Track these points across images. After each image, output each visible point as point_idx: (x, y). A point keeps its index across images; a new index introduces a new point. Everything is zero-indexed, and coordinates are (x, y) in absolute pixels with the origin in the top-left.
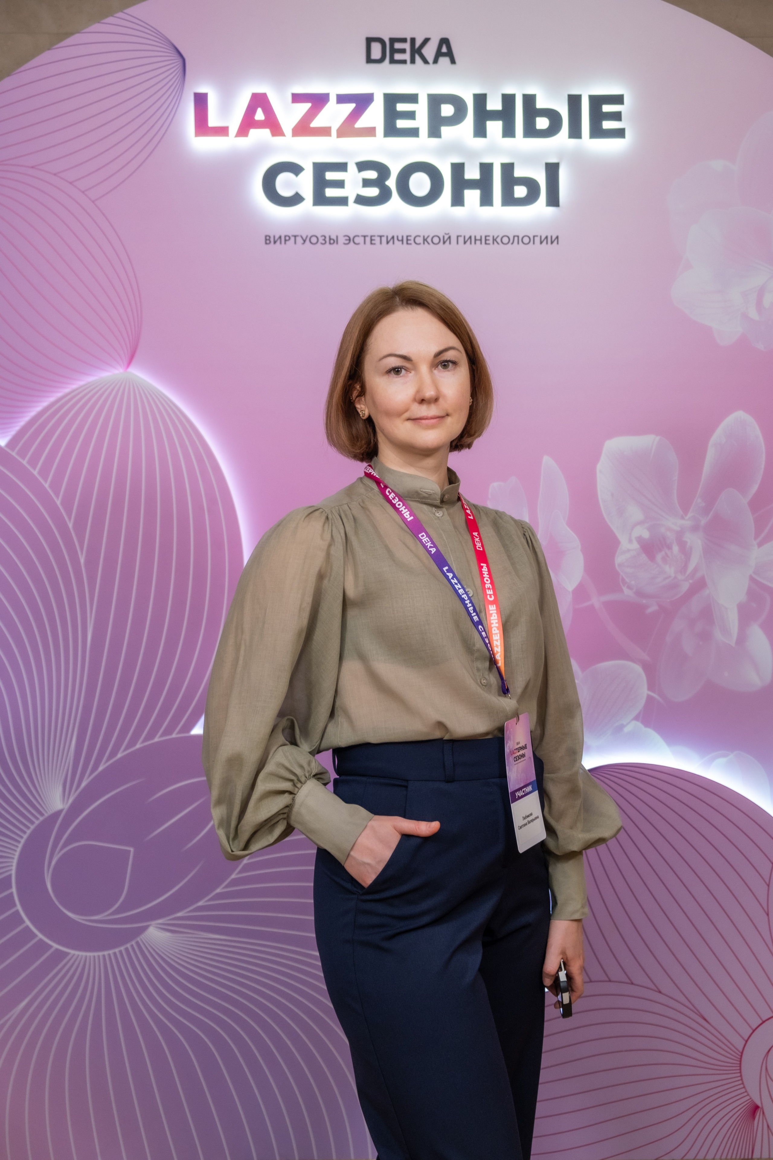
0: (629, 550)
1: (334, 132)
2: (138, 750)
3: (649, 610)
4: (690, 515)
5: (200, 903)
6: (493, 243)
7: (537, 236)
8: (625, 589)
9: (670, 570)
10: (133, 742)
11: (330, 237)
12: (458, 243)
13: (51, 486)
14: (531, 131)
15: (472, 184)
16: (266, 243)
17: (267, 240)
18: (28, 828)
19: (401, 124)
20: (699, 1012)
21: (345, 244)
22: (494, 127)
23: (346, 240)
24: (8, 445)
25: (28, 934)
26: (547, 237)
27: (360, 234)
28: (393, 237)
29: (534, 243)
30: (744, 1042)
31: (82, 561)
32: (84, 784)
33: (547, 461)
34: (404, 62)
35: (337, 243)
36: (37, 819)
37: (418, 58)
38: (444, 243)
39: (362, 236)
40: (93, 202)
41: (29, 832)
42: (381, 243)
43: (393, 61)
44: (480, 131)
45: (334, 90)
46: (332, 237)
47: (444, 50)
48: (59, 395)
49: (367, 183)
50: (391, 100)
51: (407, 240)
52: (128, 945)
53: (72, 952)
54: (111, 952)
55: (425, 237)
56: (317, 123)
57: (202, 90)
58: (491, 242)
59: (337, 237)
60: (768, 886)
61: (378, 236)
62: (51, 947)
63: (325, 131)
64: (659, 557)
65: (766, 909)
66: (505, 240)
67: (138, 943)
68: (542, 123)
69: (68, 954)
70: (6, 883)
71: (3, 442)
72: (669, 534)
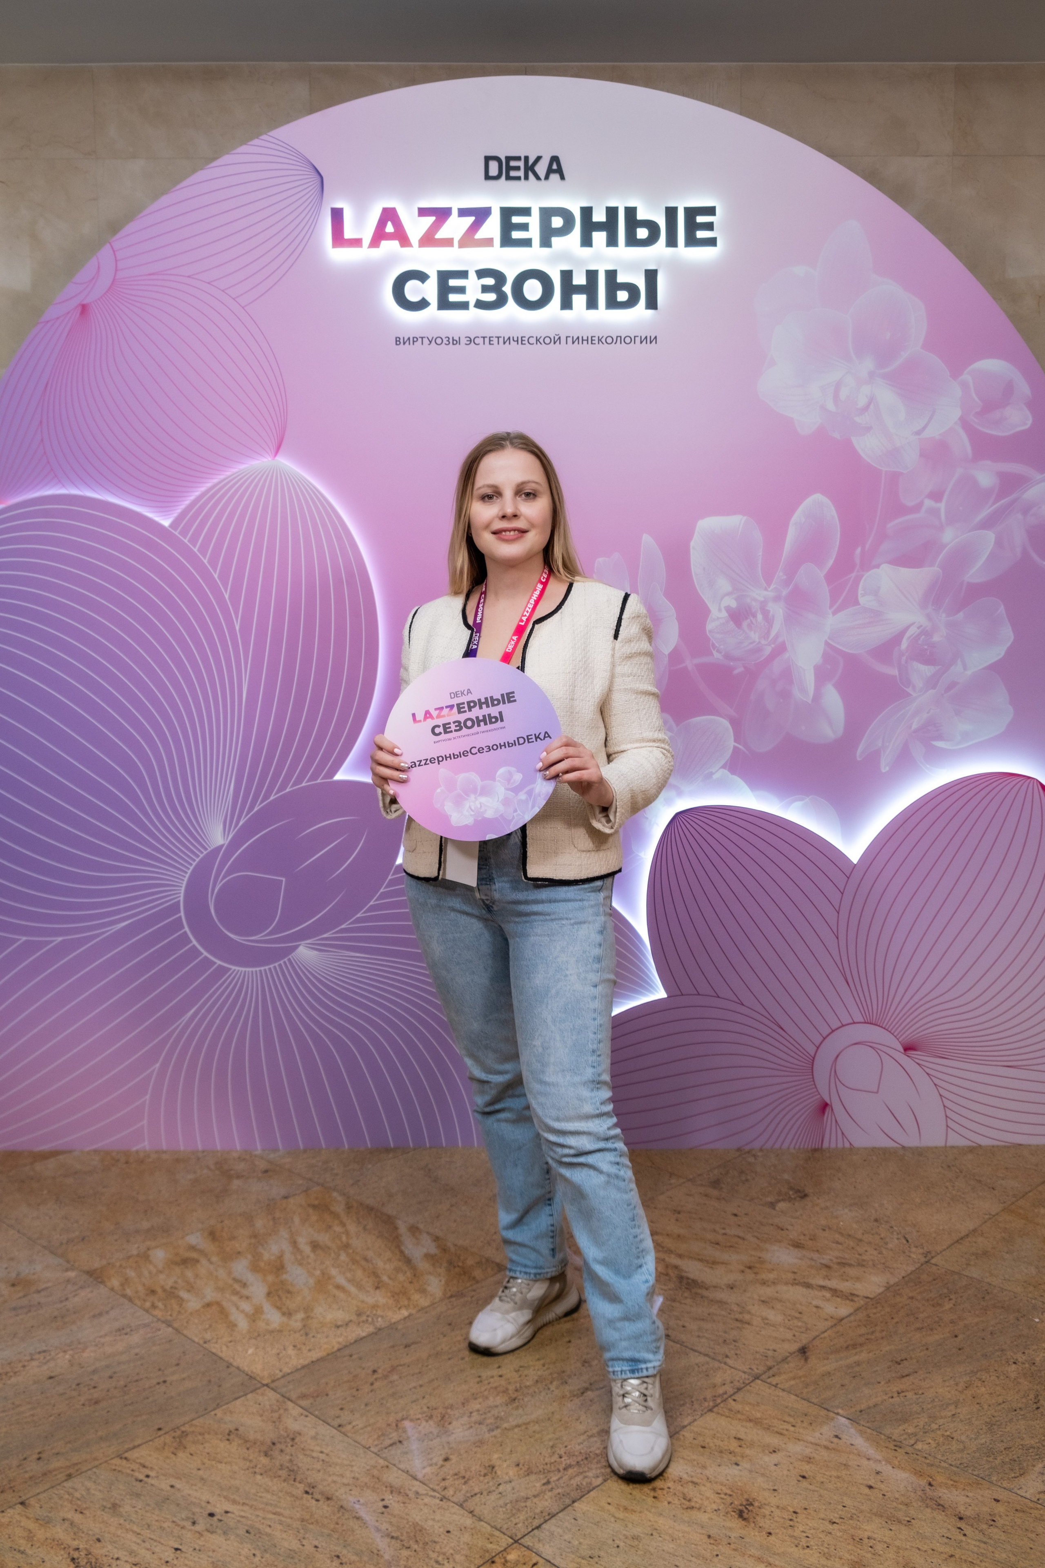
0: (718, 618)
1: (456, 243)
2: (289, 792)
3: (736, 672)
4: (773, 586)
5: (343, 926)
6: (599, 343)
7: (638, 336)
8: (715, 653)
10: (283, 787)
11: (453, 338)
12: (567, 343)
13: (209, 562)
14: (632, 240)
15: (579, 289)
16: (396, 344)
17: (398, 341)
18: (194, 860)
19: (516, 235)
20: (778, 1024)
21: (466, 344)
22: (599, 237)
23: (468, 341)
24: (171, 525)
25: (195, 953)
26: (646, 337)
27: (480, 336)
28: (509, 338)
29: (635, 343)
30: (815, 1048)
31: (237, 628)
32: (241, 823)
33: (646, 538)
34: (519, 178)
35: (460, 344)
36: (202, 853)
37: (531, 175)
38: (555, 343)
39: (482, 337)
40: (243, 308)
41: (194, 864)
42: (499, 343)
43: (508, 178)
44: (587, 241)
45: (455, 204)
46: (455, 338)
47: (555, 167)
48: (215, 481)
49: (485, 289)
50: (507, 213)
51: (522, 340)
52: (282, 962)
53: (233, 968)
54: (267, 967)
55: (538, 338)
56: (440, 235)
57: (338, 205)
58: (596, 342)
59: (460, 338)
60: (838, 913)
61: (496, 337)
62: (215, 963)
63: (448, 242)
64: (745, 624)
65: (836, 932)
66: (609, 340)
67: (289, 960)
68: (642, 233)
69: (230, 969)
70: (175, 908)
71: (166, 523)
72: (754, 603)
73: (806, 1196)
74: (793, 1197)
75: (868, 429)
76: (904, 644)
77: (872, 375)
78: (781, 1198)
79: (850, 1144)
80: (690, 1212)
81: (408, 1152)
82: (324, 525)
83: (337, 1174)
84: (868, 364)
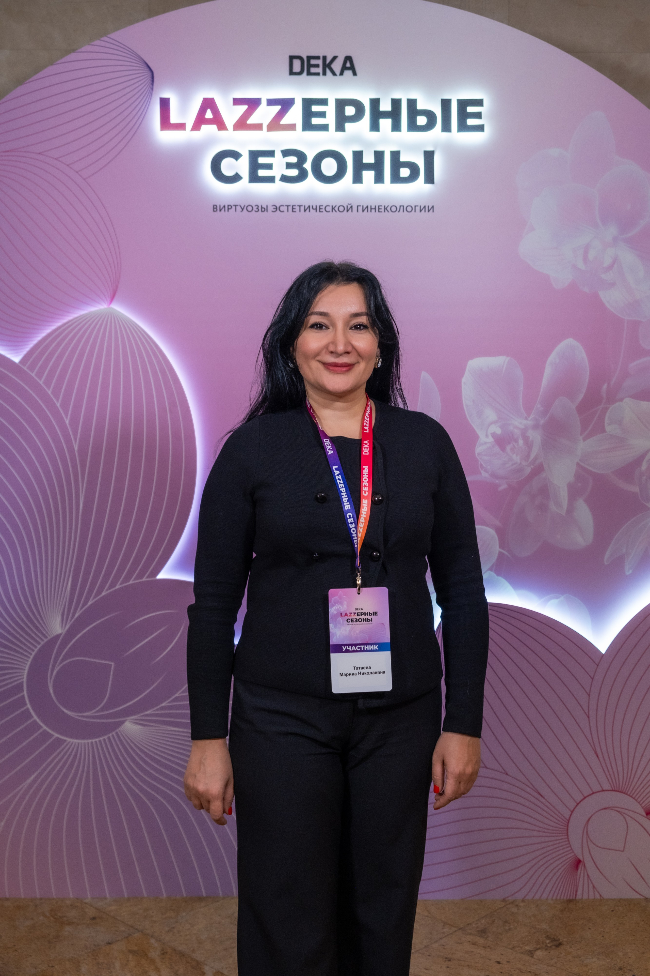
0: (486, 443)
1: (265, 127)
2: (118, 589)
4: (532, 416)
5: (164, 704)
6: (385, 211)
7: (418, 206)
8: (482, 472)
9: (516, 458)
10: (113, 585)
11: (262, 206)
12: (358, 211)
13: (52, 393)
14: (413, 126)
15: (368, 167)
16: (214, 211)
17: (215, 208)
18: (36, 647)
19: (315, 121)
20: (537, 791)
21: (273, 211)
22: (386, 124)
23: (274, 208)
24: (21, 362)
25: (35, 726)
26: (425, 207)
27: (284, 204)
28: (309, 207)
29: (415, 211)
30: (570, 812)
31: (76, 449)
32: (77, 615)
33: (425, 375)
34: (318, 74)
35: (267, 211)
36: (43, 640)
37: (328, 71)
38: (348, 211)
39: (286, 206)
40: (85, 179)
41: (36, 650)
42: (300, 211)
43: (309, 74)
44: (375, 127)
45: (265, 95)
46: (263, 206)
47: (348, 65)
48: (59, 324)
49: (289, 166)
50: (308, 103)
51: (320, 209)
52: (110, 735)
53: (68, 740)
54: (97, 740)
55: (333, 207)
56: (252, 120)
57: (165, 95)
58: (383, 210)
59: (267, 206)
60: (589, 695)
61: (298, 206)
62: (53, 736)
63: (258, 127)
64: (508, 448)
65: (587, 712)
66: (394, 209)
67: (117, 733)
68: (422, 120)
69: (65, 741)
70: (19, 688)
71: (16, 359)
72: (516, 431)
73: (560, 944)
74: (549, 945)
75: (613, 284)
76: (644, 467)
77: (615, 239)
78: (538, 946)
79: (601, 896)
80: (459, 960)
81: (218, 901)
82: (151, 362)
83: (155, 922)
84: (612, 231)
